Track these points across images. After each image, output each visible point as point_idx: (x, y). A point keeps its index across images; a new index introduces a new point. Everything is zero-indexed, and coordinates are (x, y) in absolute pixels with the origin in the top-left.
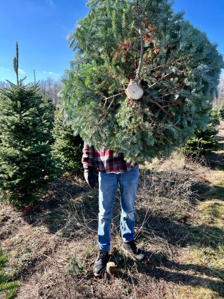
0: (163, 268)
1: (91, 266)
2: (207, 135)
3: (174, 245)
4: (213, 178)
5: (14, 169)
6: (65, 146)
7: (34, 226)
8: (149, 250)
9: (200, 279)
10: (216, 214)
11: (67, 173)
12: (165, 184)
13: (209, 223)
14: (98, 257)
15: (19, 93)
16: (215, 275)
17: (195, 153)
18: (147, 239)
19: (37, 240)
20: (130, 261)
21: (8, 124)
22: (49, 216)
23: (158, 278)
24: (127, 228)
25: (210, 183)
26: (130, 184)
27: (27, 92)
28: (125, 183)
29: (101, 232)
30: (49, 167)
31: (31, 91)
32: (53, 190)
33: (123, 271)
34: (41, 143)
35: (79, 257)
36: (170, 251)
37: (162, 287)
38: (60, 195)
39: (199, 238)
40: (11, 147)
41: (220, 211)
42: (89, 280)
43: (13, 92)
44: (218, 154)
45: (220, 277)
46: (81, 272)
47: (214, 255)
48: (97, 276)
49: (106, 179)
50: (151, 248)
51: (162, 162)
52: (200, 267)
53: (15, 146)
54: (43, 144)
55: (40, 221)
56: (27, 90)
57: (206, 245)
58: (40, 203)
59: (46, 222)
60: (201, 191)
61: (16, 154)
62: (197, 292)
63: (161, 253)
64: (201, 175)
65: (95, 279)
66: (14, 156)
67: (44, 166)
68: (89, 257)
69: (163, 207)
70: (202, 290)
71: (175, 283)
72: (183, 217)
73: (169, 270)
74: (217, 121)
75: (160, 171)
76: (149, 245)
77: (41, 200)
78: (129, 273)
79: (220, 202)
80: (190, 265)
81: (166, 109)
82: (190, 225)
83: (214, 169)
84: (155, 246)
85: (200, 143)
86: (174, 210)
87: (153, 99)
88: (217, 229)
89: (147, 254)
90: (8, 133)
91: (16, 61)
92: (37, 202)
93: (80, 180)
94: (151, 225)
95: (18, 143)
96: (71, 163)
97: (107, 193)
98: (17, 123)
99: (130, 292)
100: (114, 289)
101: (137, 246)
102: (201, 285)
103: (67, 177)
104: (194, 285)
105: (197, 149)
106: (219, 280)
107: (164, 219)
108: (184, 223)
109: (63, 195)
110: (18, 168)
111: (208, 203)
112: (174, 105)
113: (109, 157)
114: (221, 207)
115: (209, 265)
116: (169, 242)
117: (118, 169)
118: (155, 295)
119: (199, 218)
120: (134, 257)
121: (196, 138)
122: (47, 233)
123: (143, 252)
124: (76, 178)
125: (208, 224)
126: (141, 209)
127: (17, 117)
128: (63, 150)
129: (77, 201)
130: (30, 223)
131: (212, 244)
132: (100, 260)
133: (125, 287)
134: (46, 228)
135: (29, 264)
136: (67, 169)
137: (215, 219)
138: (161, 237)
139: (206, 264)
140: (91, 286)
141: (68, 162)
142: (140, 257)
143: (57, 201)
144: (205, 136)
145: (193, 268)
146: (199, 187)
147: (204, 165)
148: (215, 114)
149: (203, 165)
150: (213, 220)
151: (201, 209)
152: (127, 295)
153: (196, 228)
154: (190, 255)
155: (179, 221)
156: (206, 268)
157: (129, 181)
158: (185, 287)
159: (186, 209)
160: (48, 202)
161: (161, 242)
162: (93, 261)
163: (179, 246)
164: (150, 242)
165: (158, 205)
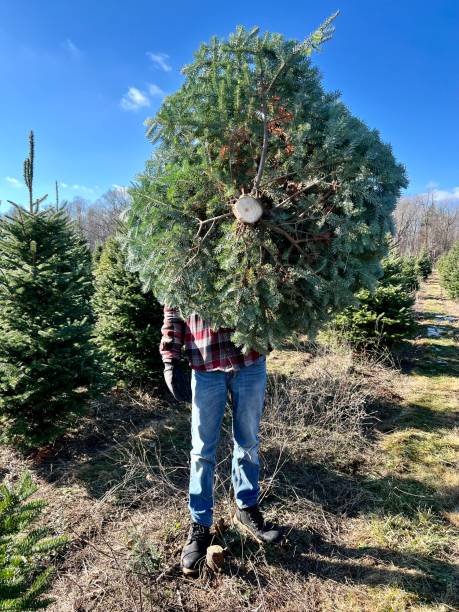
0: (314, 555)
1: (175, 556)
2: (393, 307)
3: (335, 513)
4: (407, 390)
5: (20, 373)
6: (118, 328)
7: (58, 486)
8: (286, 523)
9: (383, 572)
10: (413, 456)
11: (121, 383)
12: (315, 399)
13: (401, 472)
14: (190, 537)
15: (34, 226)
16: (413, 564)
17: (371, 342)
18: (284, 503)
19: (67, 512)
20: (251, 544)
21: (11, 285)
22: (88, 466)
23: (305, 574)
24: (245, 479)
25: (402, 399)
26: (250, 392)
27: (48, 223)
28: (241, 390)
29: (195, 487)
30: (88, 368)
31: (57, 222)
32: (94, 416)
33: (238, 563)
34: (72, 322)
35: (152, 541)
36: (327, 525)
37: (313, 590)
38: (107, 427)
39: (381, 500)
40: (14, 329)
41: (420, 449)
42: (174, 582)
43: (21, 224)
44: (416, 346)
45: (420, 567)
46: (157, 568)
47: (410, 529)
48: (189, 575)
49: (205, 382)
50: (291, 519)
51: (308, 361)
52: (385, 552)
53: (22, 328)
54: (76, 323)
55: (70, 476)
56: (49, 218)
57: (395, 512)
58: (69, 442)
59: (82, 478)
60: (385, 414)
61: (24, 342)
62: (379, 596)
63: (311, 529)
64: (383, 385)
65: (184, 578)
66: (20, 346)
67: (80, 367)
68: (172, 539)
69: (311, 444)
70: (389, 592)
71: (338, 581)
72: (351, 461)
73: (327, 559)
74: (413, 282)
75: (304, 377)
76: (288, 514)
77: (70, 435)
78: (251, 565)
79: (421, 434)
80: (365, 549)
81: (302, 245)
82: (365, 477)
83: (410, 374)
84: (299, 516)
85: (380, 323)
86: (334, 451)
87: (280, 227)
88: (415, 482)
89: (282, 531)
90: (10, 302)
91: (29, 167)
92: (62, 441)
93: (147, 396)
94: (289, 477)
95: (29, 322)
96: (129, 363)
97: (206, 410)
98: (29, 283)
99: (252, 600)
100: (222, 595)
101: (264, 516)
102: (386, 583)
103: (121, 391)
104: (373, 583)
105: (375, 335)
106: (420, 572)
107: (315, 467)
108: (354, 472)
109: (114, 427)
110: (28, 370)
111: (399, 435)
112: (316, 239)
113: (212, 341)
114: (422, 443)
115: (401, 547)
116: (324, 508)
117: (227, 364)
118: (301, 604)
119: (381, 464)
120: (258, 537)
121: (372, 313)
122: (85, 497)
123: (276, 528)
124: (139, 393)
125: (397, 474)
126: (271, 450)
127: (28, 271)
128: (114, 336)
129: (144, 436)
130: (51, 480)
131: (405, 509)
132: (194, 543)
133: (243, 592)
134: (83, 489)
135: (52, 557)
136: (120, 375)
137: (411, 465)
138: (310, 498)
139: (395, 546)
140: (178, 593)
141: (123, 360)
142: (270, 536)
143: (103, 437)
144: (390, 309)
145: (371, 554)
146: (381, 407)
147: (390, 365)
148: (409, 268)
149: (388, 365)
150: (407, 466)
151: (384, 448)
152: (246, 606)
153: (376, 481)
154: (365, 531)
155: (343, 470)
156: (395, 553)
157: (249, 386)
158: (357, 588)
159: (357, 449)
160: (85, 440)
161: (309, 509)
162: (180, 547)
163: (345, 515)
164: (289, 510)
165: (303, 441)
